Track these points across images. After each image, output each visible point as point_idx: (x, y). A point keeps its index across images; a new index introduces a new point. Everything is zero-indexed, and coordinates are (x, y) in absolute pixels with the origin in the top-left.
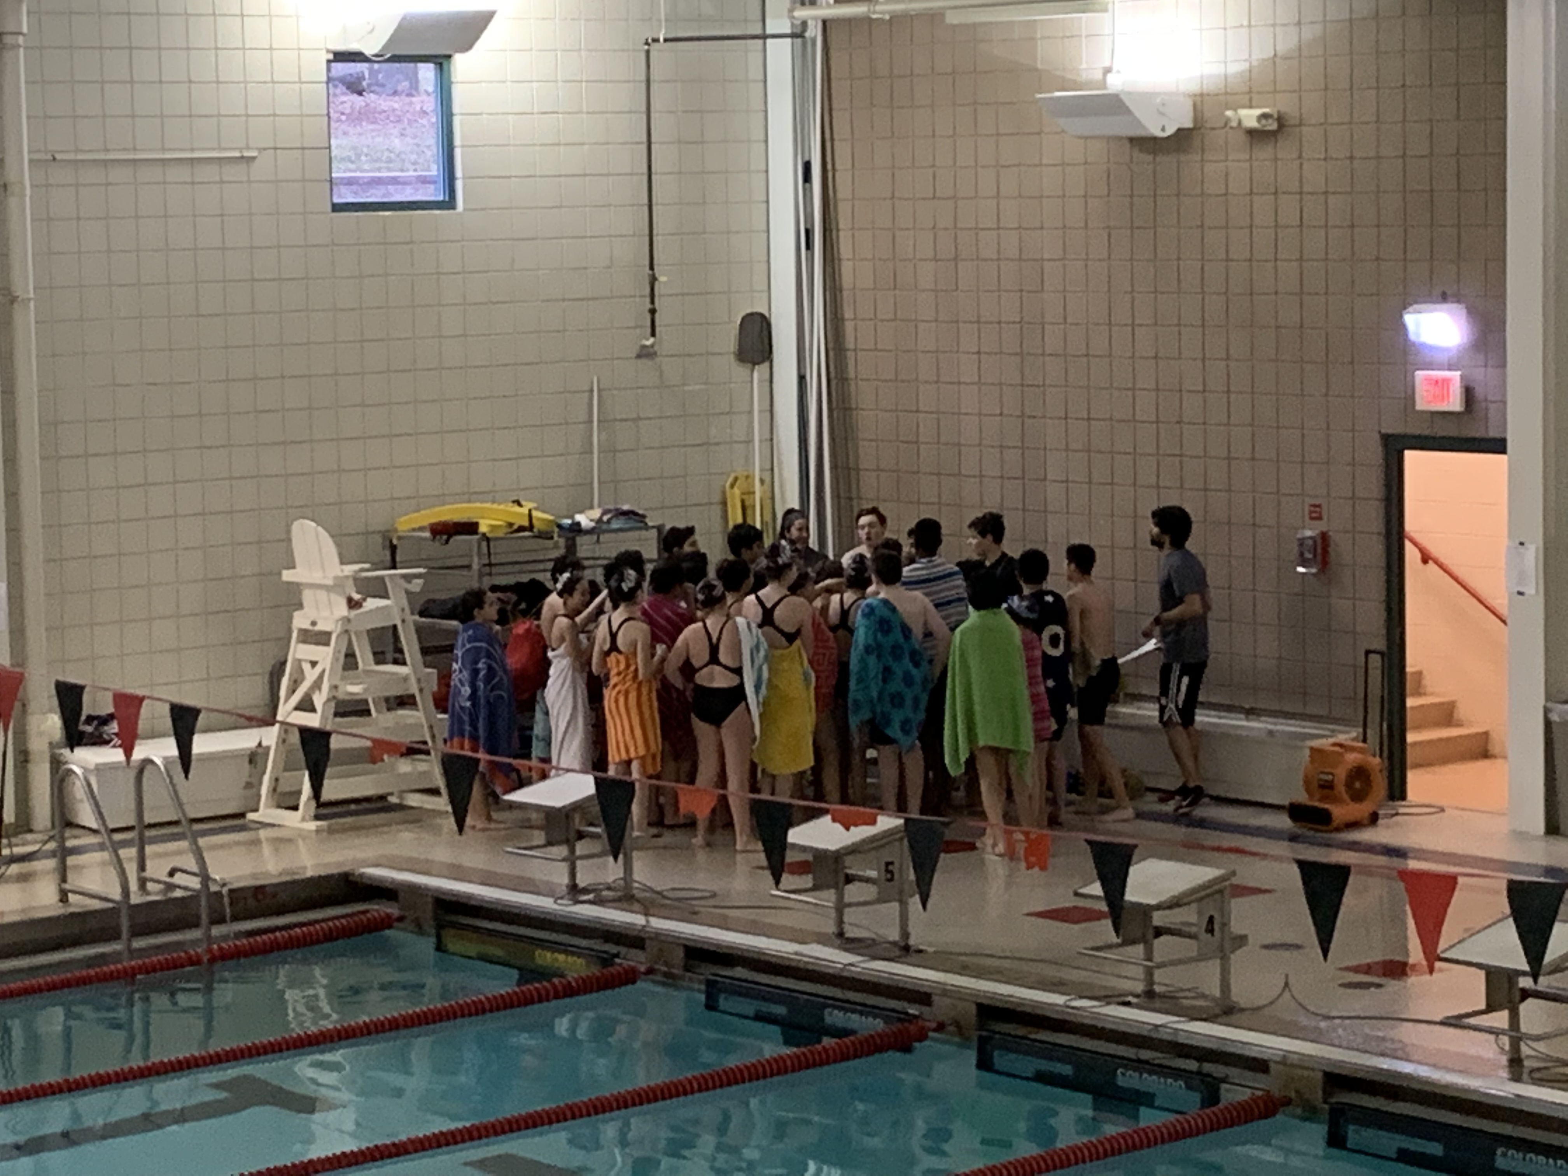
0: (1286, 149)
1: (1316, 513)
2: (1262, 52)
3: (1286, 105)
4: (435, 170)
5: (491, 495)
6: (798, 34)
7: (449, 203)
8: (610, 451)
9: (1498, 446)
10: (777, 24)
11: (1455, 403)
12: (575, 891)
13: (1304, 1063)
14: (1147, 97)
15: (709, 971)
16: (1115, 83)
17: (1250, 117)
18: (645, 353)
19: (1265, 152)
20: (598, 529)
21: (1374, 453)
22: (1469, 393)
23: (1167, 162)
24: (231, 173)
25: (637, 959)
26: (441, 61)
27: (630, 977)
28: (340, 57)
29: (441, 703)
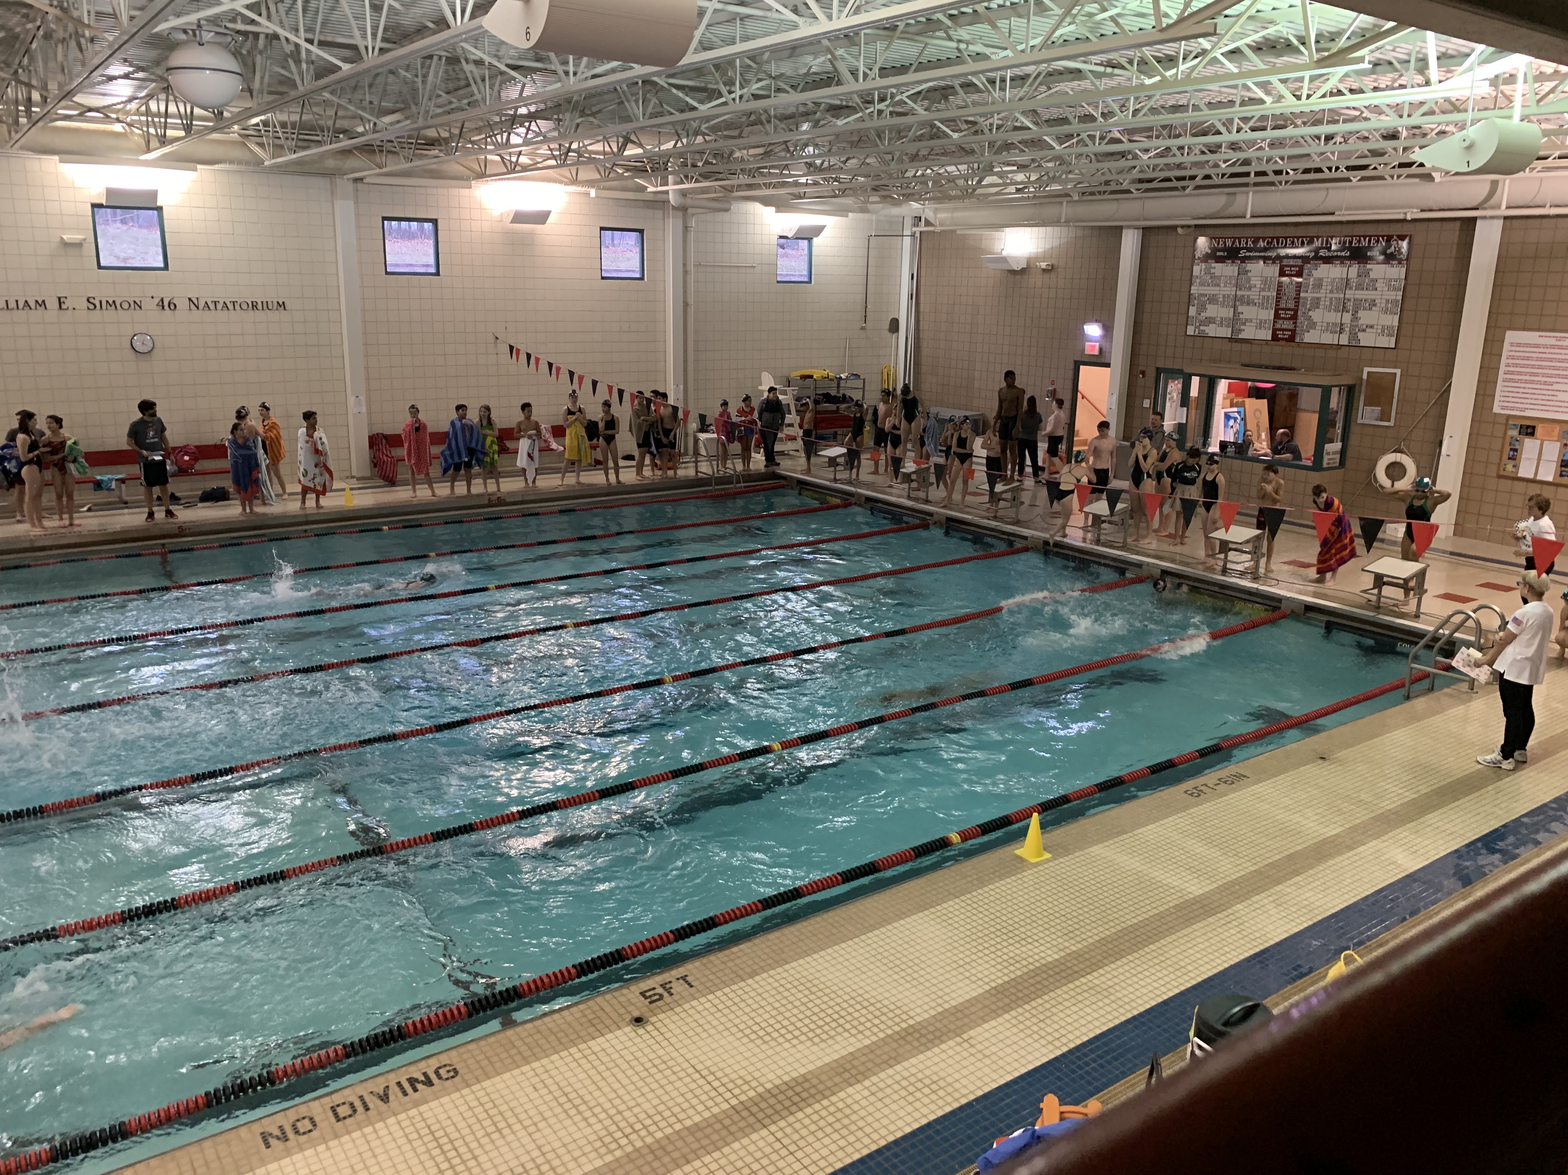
0: (1053, 275)
1: (1053, 383)
2: (1049, 246)
3: (1055, 262)
4: (805, 273)
5: (817, 368)
6: (913, 235)
7: (810, 282)
8: (851, 357)
9: (1108, 365)
10: (907, 232)
11: (1096, 352)
12: (835, 480)
13: (1038, 538)
14: (1014, 258)
15: (871, 504)
16: (1004, 253)
17: (1043, 265)
18: (863, 328)
19: (1047, 276)
20: (847, 379)
21: (1072, 366)
22: (1101, 350)
23: (1018, 277)
24: (750, 270)
25: (853, 500)
26: (810, 240)
27: (850, 505)
28: (781, 237)
29: (801, 427)
